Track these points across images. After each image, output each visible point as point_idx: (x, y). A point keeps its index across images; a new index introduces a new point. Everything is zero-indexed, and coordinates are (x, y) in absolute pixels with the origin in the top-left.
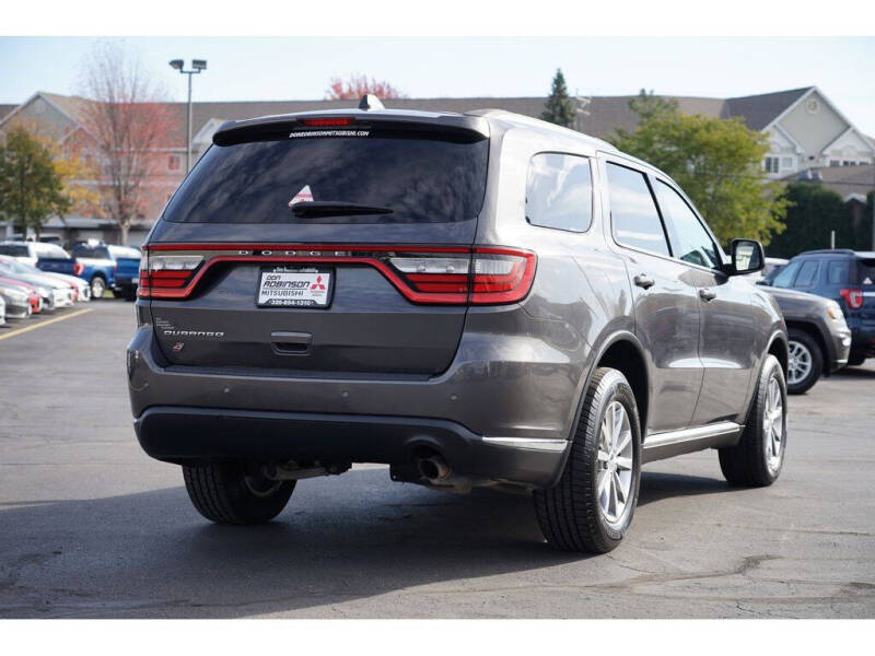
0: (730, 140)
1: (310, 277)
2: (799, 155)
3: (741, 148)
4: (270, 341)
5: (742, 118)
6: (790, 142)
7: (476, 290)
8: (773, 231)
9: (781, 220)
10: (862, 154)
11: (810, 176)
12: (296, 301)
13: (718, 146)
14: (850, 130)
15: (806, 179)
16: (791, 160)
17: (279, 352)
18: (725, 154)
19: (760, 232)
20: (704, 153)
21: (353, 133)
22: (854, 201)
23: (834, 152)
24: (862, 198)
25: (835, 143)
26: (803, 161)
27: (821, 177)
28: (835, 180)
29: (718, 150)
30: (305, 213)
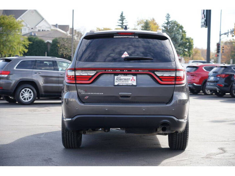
0: (11, 23)
1: (130, 77)
2: (28, 27)
3: (14, 25)
4: (118, 95)
5: (14, 15)
6: (26, 24)
7: (177, 80)
8: (24, 52)
9: (26, 48)
10: (48, 28)
11: (33, 34)
12: (127, 84)
13: (7, 25)
14: (44, 20)
15: (32, 35)
16: (26, 29)
17: (121, 98)
18: (9, 27)
19: (20, 52)
20: (2, 27)
21: (134, 37)
22: (48, 43)
23: (39, 27)
24: (51, 41)
25: (39, 24)
26: (29, 29)
27: (36, 35)
28: (41, 36)
29: (7, 26)
30: (127, 59)
